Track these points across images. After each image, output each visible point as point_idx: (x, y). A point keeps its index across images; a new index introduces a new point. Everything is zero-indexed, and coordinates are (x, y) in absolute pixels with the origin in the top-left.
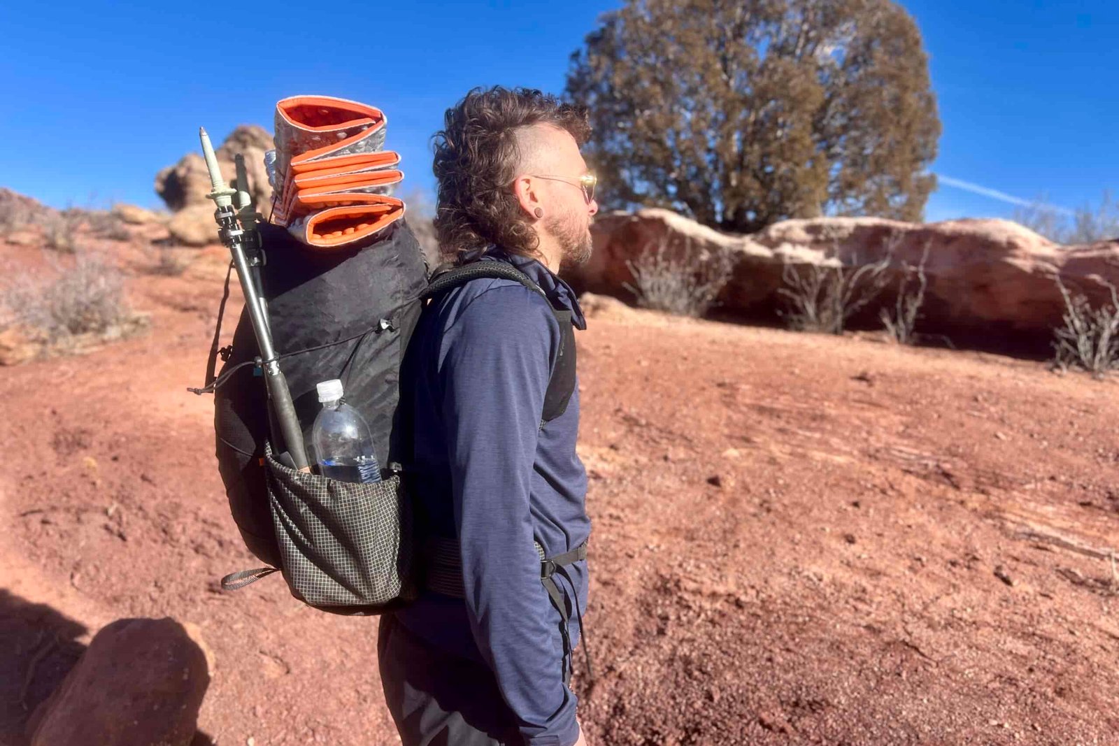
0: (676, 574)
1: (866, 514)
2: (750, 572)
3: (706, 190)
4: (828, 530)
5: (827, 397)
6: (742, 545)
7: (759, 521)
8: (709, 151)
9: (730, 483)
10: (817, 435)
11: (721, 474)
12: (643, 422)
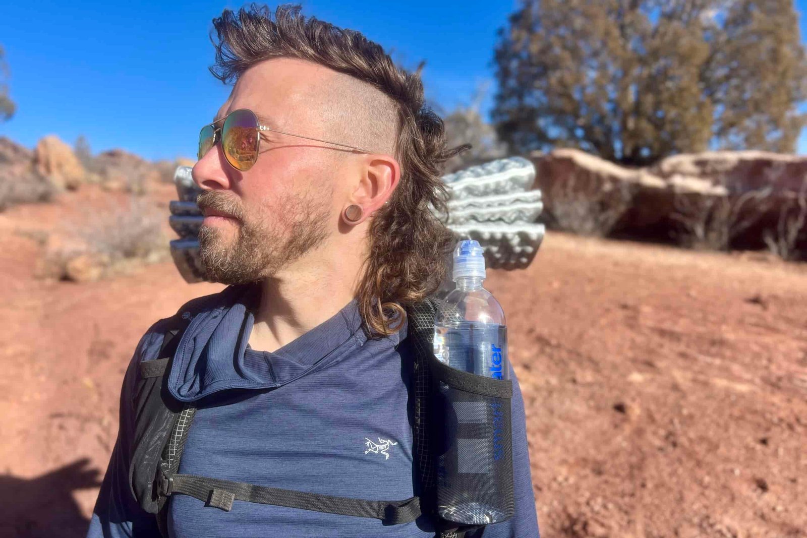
0: (584, 514)
1: (775, 454)
2: (658, 518)
3: (608, 132)
4: (737, 472)
5: (724, 320)
6: (650, 485)
7: (666, 456)
8: (610, 101)
9: (636, 411)
10: (718, 362)
11: (627, 401)
12: (554, 342)
